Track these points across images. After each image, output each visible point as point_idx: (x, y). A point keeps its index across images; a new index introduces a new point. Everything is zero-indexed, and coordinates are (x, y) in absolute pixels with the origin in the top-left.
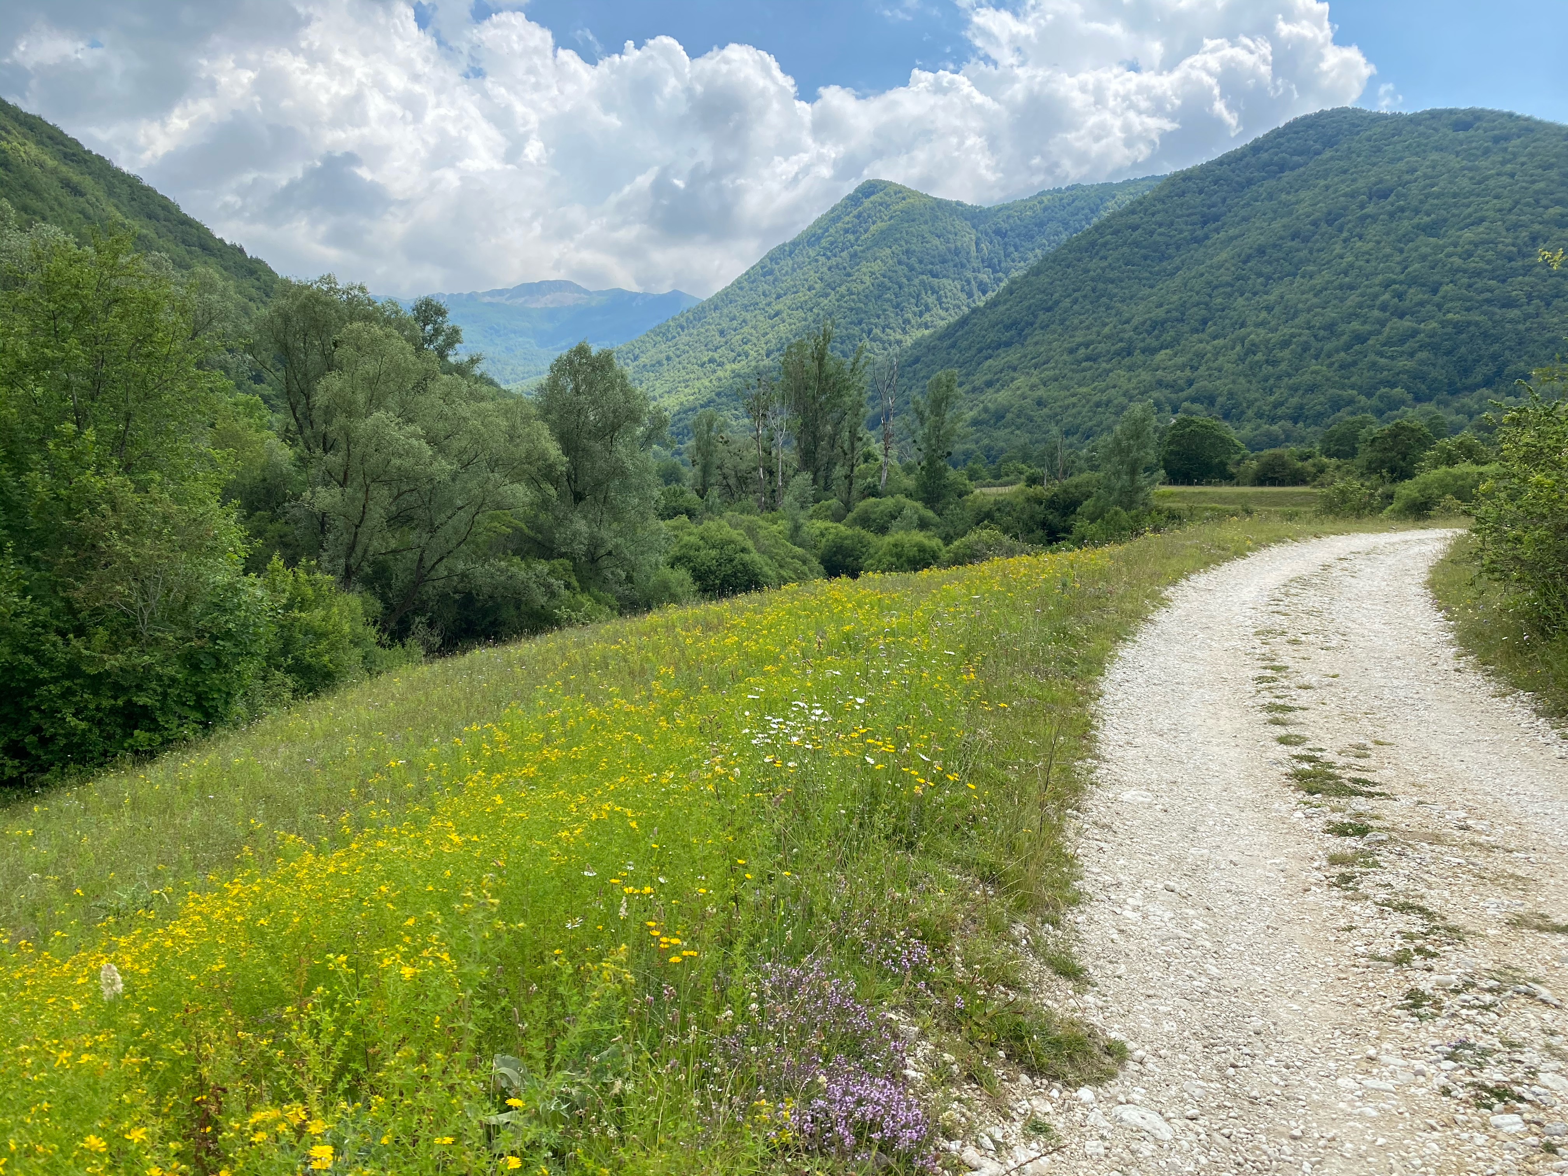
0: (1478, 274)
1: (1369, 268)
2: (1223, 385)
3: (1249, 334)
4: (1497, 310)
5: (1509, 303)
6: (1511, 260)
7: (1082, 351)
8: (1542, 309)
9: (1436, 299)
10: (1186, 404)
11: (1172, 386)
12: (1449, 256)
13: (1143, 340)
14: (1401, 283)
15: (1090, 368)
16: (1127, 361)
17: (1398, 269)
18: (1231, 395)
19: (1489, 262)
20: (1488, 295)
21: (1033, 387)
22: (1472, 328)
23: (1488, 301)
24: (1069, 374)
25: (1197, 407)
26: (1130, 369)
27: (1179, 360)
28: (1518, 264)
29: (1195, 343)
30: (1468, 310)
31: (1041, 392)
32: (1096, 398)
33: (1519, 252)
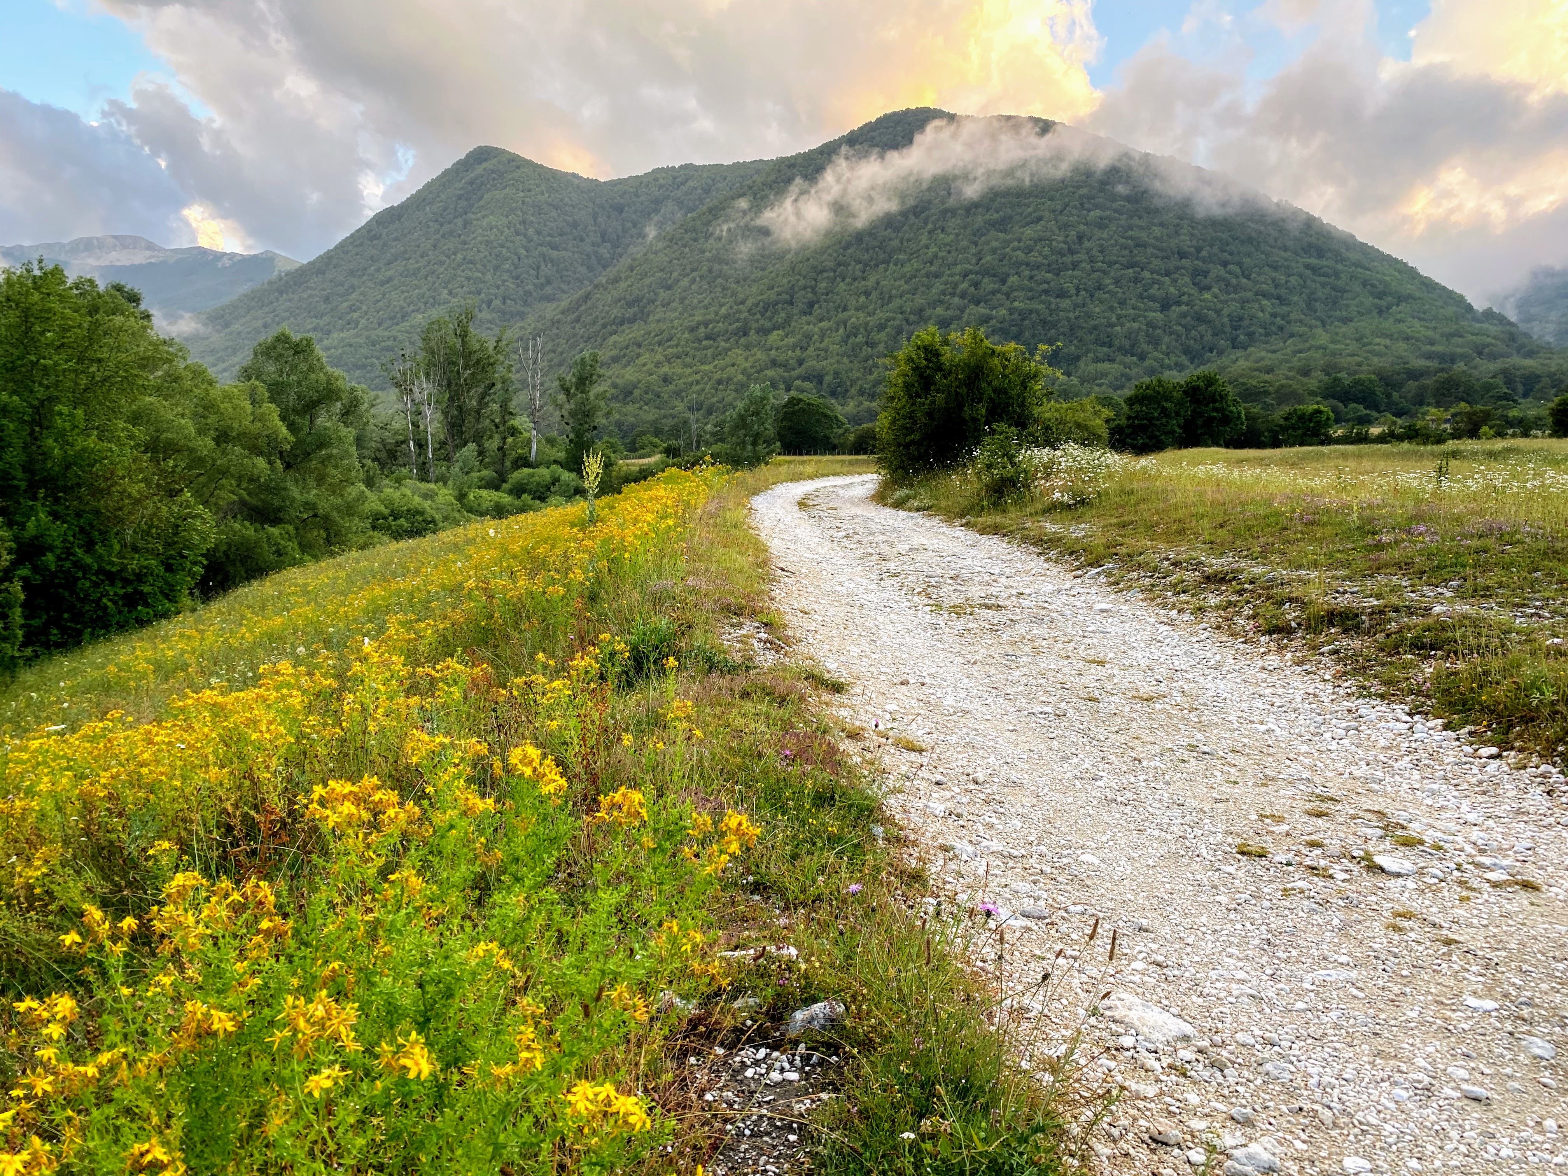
0: (1038, 267)
1: (950, 259)
2: (828, 365)
3: (850, 317)
4: (1053, 300)
5: (1062, 294)
6: (1062, 255)
7: (702, 329)
8: (1088, 301)
9: (1005, 288)
10: (798, 383)
11: (785, 365)
12: (1014, 250)
13: (757, 321)
14: (977, 273)
15: (710, 347)
16: (743, 340)
17: (974, 261)
18: (836, 374)
19: (1045, 257)
20: (1045, 286)
21: (658, 364)
22: (1034, 316)
23: (1046, 292)
24: (692, 352)
25: (807, 385)
26: (747, 348)
27: (791, 340)
28: (1068, 259)
29: (805, 325)
30: (1031, 299)
31: (666, 369)
32: (717, 376)
33: (1069, 249)
